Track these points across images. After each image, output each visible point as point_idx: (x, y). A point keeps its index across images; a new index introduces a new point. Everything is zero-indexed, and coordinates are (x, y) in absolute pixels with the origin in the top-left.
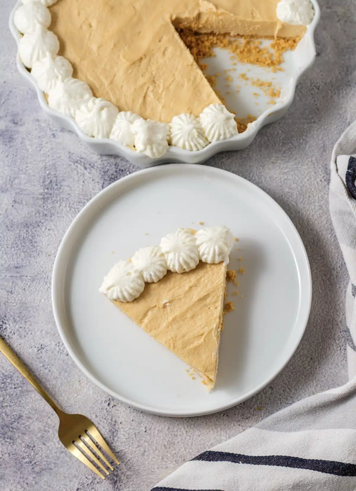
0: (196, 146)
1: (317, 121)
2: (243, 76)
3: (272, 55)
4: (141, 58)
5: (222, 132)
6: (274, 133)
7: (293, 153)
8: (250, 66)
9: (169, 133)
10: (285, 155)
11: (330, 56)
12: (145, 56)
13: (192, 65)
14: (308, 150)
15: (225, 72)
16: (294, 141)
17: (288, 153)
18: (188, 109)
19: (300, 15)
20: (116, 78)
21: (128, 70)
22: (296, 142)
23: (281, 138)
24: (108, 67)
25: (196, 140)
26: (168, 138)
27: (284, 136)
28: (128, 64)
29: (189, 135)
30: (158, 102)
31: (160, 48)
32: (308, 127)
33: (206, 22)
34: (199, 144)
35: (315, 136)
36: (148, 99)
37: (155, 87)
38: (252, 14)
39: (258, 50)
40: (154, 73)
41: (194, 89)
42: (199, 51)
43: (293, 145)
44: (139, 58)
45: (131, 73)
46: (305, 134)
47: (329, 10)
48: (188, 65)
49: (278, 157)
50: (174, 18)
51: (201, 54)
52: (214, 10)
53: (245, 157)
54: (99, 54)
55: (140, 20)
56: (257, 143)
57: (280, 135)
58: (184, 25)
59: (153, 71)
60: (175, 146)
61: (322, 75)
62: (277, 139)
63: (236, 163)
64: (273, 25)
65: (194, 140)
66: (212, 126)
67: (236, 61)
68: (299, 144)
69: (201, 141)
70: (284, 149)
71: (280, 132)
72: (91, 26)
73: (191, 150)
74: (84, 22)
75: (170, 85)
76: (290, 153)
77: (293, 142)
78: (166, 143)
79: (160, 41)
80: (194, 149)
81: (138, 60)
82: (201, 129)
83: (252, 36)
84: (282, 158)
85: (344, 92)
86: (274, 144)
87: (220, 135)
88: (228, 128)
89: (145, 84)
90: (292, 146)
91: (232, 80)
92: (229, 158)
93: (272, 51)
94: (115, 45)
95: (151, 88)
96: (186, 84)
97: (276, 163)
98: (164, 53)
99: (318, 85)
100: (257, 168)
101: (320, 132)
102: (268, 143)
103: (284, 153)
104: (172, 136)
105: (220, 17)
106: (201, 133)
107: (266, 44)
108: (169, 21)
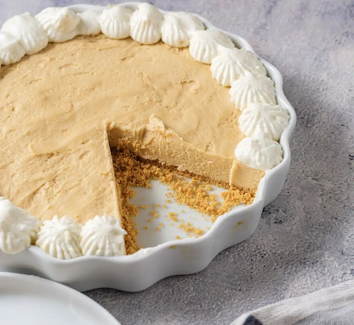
0: (62, 252)
1: (244, 289)
2: (173, 216)
3: (219, 204)
4: (52, 155)
5: (100, 245)
6: (183, 288)
7: (197, 316)
8: (187, 208)
9: (37, 230)
10: (185, 316)
11: (294, 227)
12: (58, 153)
13: (107, 175)
14: (218, 318)
15: (154, 206)
16: (205, 304)
17: (191, 315)
18: (78, 217)
19: (260, 155)
20: (11, 165)
21: (30, 160)
22: (206, 305)
23: (190, 296)
24: (9, 152)
25: (65, 245)
26: (33, 234)
27: (194, 294)
28: (33, 154)
29: (59, 236)
30: (46, 202)
31: (79, 150)
32: (229, 293)
33: (150, 143)
34: (68, 252)
35: (234, 306)
36: (38, 195)
37: (52, 186)
38: (208, 146)
39: (204, 194)
40: (59, 172)
41: (97, 200)
42: (133, 177)
43: (201, 307)
44: (50, 152)
45: (31, 164)
46: (222, 300)
47: (315, 182)
48: (102, 174)
49: (176, 316)
50: (112, 126)
51: (134, 180)
52: (163, 129)
53: (134, 304)
54: (6, 138)
55: (73, 118)
56: (157, 293)
57: (190, 292)
58: (123, 141)
59: (59, 170)
60: (39, 247)
61: (274, 244)
62: (184, 295)
63: (120, 307)
64: (227, 164)
65: (62, 244)
66: (91, 235)
67: (172, 199)
68: (209, 309)
69: (71, 249)
70: (187, 309)
71: (192, 289)
72: (13, 110)
73: (55, 256)
74: (8, 104)
75: (70, 189)
76: (193, 315)
77: (203, 304)
78: (29, 241)
79: (83, 143)
80: (59, 255)
81: (48, 154)
82: (78, 237)
83: (204, 179)
84: (181, 318)
85: (294, 269)
86: (177, 300)
87: (96, 248)
88: (110, 243)
89: (42, 179)
90: (200, 309)
91: (158, 217)
92: (115, 300)
93: (222, 200)
94: (28, 134)
95: (47, 186)
96: (90, 192)
97: (171, 321)
98: (81, 157)
99: (265, 253)
100: (144, 321)
101: (243, 303)
102: (170, 297)
103: (186, 313)
104: (38, 234)
105: (168, 140)
106: (75, 240)
107: (218, 192)
108: (105, 127)
